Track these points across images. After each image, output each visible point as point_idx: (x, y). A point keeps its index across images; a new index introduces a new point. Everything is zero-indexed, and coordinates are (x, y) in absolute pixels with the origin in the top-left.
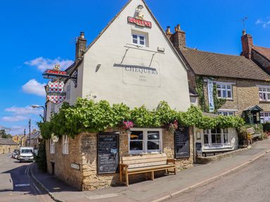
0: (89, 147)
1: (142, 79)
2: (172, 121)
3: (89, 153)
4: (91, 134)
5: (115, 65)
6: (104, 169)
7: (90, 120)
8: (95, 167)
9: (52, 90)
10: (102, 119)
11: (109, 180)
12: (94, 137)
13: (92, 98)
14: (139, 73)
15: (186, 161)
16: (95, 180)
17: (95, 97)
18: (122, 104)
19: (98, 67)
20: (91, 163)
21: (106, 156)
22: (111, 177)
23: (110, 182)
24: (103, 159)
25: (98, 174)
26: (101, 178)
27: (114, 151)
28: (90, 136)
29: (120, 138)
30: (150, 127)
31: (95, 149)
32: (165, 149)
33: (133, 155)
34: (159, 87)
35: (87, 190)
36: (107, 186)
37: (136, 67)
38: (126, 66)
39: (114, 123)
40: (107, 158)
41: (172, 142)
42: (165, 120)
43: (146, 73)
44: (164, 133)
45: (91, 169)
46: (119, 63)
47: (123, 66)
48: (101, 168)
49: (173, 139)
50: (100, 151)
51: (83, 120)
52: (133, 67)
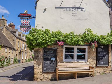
0: (38, 56)
1: (74, 15)
2: (93, 42)
3: (38, 59)
4: (40, 49)
5: (56, 8)
6: (47, 69)
7: (36, 41)
8: (41, 68)
9: (23, 24)
10: (43, 40)
11: (50, 76)
12: (41, 51)
13: (41, 28)
14: (72, 12)
15: (106, 68)
16: (41, 76)
17: (43, 27)
18: (59, 31)
19: (45, 10)
20: (39, 66)
21: (48, 62)
22: (51, 75)
23: (50, 77)
24: (46, 63)
25: (43, 72)
26: (45, 75)
27: (53, 59)
28: (39, 50)
29: (58, 52)
30: (79, 45)
31: (42, 58)
32: (89, 60)
33: (66, 62)
34: (86, 19)
35: (36, 81)
36: (48, 80)
37: (70, 8)
38: (63, 8)
39: (51, 42)
40: (49, 63)
41: (95, 55)
42: (87, 40)
43: (77, 11)
44: (89, 49)
45: (39, 69)
46: (58, 6)
47: (61, 8)
48: (45, 69)
49: (95, 53)
50: (45, 59)
51: (32, 40)
52: (68, 8)
